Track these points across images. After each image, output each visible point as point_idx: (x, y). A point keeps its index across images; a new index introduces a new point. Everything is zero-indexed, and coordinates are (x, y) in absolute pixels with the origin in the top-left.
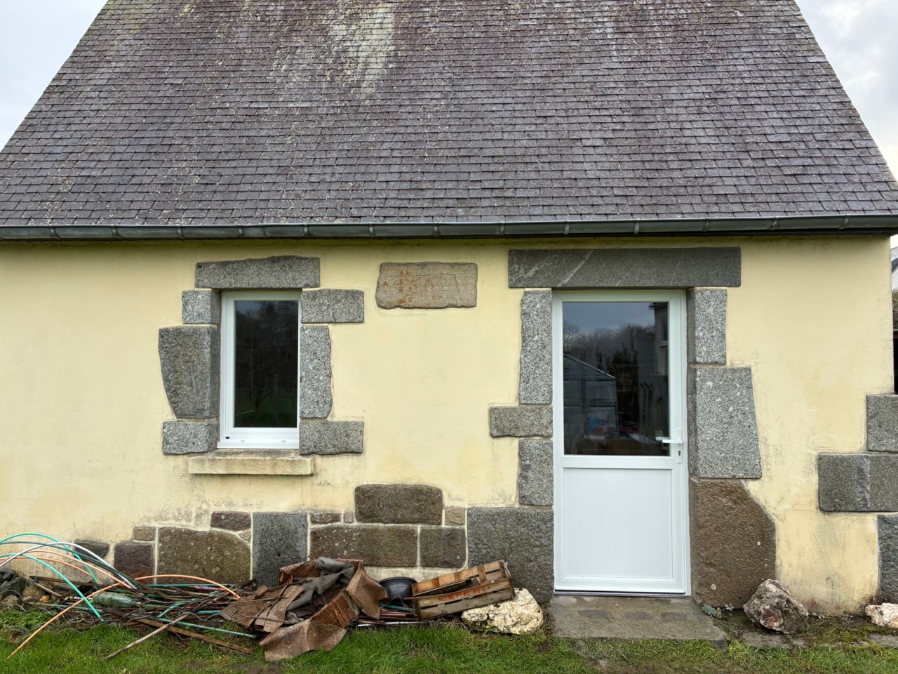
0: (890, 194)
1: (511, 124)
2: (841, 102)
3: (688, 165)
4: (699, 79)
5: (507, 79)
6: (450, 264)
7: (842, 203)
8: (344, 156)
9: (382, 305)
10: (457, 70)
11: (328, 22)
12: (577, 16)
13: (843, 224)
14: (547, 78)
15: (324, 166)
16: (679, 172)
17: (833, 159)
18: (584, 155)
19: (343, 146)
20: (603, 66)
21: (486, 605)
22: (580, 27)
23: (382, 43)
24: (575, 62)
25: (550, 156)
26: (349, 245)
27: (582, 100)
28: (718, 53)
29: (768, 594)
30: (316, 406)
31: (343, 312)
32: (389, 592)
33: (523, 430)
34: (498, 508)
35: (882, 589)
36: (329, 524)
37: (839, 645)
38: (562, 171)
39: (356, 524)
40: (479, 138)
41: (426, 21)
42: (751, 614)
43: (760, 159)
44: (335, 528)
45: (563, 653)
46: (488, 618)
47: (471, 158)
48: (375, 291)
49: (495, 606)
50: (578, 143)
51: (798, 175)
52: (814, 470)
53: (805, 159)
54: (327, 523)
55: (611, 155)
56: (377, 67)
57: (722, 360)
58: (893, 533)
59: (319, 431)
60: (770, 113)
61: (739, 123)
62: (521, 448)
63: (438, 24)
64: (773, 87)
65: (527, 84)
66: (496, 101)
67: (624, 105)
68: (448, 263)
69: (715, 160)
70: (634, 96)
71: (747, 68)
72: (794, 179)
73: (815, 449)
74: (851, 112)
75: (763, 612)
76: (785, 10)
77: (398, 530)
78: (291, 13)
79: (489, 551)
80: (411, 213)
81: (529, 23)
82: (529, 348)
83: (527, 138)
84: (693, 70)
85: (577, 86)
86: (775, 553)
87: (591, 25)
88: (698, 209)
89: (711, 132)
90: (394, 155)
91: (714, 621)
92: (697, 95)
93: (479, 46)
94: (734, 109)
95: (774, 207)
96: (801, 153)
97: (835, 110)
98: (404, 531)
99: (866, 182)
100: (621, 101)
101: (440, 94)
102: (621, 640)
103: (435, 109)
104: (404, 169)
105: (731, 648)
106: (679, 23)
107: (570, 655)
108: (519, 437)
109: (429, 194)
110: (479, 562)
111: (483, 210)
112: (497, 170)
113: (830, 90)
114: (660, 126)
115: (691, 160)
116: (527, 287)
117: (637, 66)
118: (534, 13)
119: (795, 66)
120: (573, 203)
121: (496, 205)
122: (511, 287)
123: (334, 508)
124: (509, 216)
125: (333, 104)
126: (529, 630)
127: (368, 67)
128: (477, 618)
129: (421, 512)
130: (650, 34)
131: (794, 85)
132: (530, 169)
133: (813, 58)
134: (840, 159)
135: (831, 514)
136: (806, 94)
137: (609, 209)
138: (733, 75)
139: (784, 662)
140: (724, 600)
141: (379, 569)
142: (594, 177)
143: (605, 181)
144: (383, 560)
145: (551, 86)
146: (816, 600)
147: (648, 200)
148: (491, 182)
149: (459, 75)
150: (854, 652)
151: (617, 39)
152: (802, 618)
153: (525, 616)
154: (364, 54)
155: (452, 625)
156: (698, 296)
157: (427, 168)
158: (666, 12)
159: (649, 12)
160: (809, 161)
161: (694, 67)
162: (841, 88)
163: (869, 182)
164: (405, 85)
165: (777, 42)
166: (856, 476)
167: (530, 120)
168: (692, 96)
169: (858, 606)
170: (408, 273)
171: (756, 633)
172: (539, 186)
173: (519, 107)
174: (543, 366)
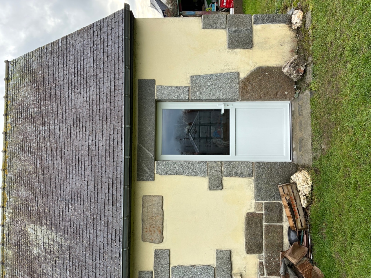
0: (116, 18)
1: (81, 176)
2: (78, 34)
3: (101, 100)
4: (66, 92)
5: (62, 175)
6: (143, 208)
7: (119, 38)
8: (92, 257)
9: (161, 241)
10: (57, 198)
11: (33, 255)
12: (37, 141)
13: (128, 39)
14: (62, 158)
15: (96, 267)
16: (104, 105)
17: (101, 40)
18: (96, 145)
19: (87, 257)
20: (58, 132)
21: (299, 196)
22: (41, 141)
23: (43, 231)
24: (56, 145)
25: (96, 161)
26: (133, 256)
27: (72, 143)
28: (56, 83)
29: (289, 71)
30: (209, 273)
31: (165, 260)
32: (295, 241)
33: (219, 175)
34: (255, 187)
35: (286, 22)
36: (264, 267)
37: (311, 42)
38: (102, 156)
39: (263, 254)
40: (87, 192)
41: (34, 209)
42: (298, 79)
43: (100, 70)
44: (266, 264)
45: (319, 163)
46: (305, 196)
47: (95, 196)
48: (155, 244)
49: (299, 192)
50: (91, 147)
51: (107, 55)
52: (235, 50)
53: (101, 52)
54: (264, 268)
55: (96, 133)
56: (53, 235)
57: (187, 88)
58: (261, 18)
59: (221, 272)
60: (81, 64)
61: (85, 77)
62: (227, 176)
63: (36, 204)
64: (71, 62)
65: (64, 167)
66: (71, 182)
67: (75, 125)
68: (142, 209)
69: (100, 89)
70: (72, 121)
71: (62, 72)
72: (109, 57)
73: (226, 49)
74: (82, 31)
75: (297, 74)
76: (39, 54)
77: (266, 234)
78: (28, 272)
79: (274, 191)
80: (118, 228)
81: (38, 163)
82: (182, 172)
83: (87, 170)
84: (62, 94)
85: (66, 145)
86: (271, 67)
87: (41, 136)
88: (120, 98)
89: (88, 89)
90: (92, 233)
91: (301, 94)
92: (72, 93)
93: (47, 187)
94: (79, 79)
95: (120, 66)
96: (98, 53)
97: (81, 37)
98: (266, 231)
99: (111, 28)
100: (73, 126)
101: (66, 207)
102: (312, 136)
103: (73, 210)
104: (99, 229)
105: (314, 89)
106: (42, 98)
107: (320, 160)
108: (222, 177)
109: (110, 218)
110: (279, 196)
111: (118, 194)
112: (101, 185)
113: (73, 38)
114: (85, 111)
115: (100, 99)
116: (154, 172)
117: (59, 118)
118: (34, 160)
119: (62, 52)
120: (116, 153)
121: (116, 188)
122: (154, 179)
123: (257, 264)
124: (121, 183)
125: (68, 259)
126: (309, 177)
127: (53, 239)
128: (305, 201)
129: (257, 223)
130: (46, 111)
131: (70, 53)
132: (101, 170)
133: (59, 44)
134: (101, 38)
135: (253, 44)
136: (74, 48)
137: (119, 137)
138: (65, 78)
139: (319, 67)
140: (292, 89)
141: (284, 243)
142: (105, 142)
143: (107, 138)
144: (280, 241)
145: (66, 156)
146: (291, 50)
147: (116, 120)
148: (106, 189)
149: (59, 197)
150: (314, 37)
151: (47, 125)
152: (299, 57)
153: (303, 178)
154: (47, 240)
155: (309, 213)
156: (159, 98)
157: (99, 218)
158: (37, 103)
159: (37, 110)
160: (102, 50)
161: (61, 94)
162: (72, 34)
163: (111, 26)
164: (61, 223)
165: (52, 59)
166: (237, 33)
167: (79, 168)
168: (73, 96)
169: (293, 32)
170: (147, 228)
171: (306, 77)
172: (108, 167)
173: (74, 172)
174: (190, 166)
